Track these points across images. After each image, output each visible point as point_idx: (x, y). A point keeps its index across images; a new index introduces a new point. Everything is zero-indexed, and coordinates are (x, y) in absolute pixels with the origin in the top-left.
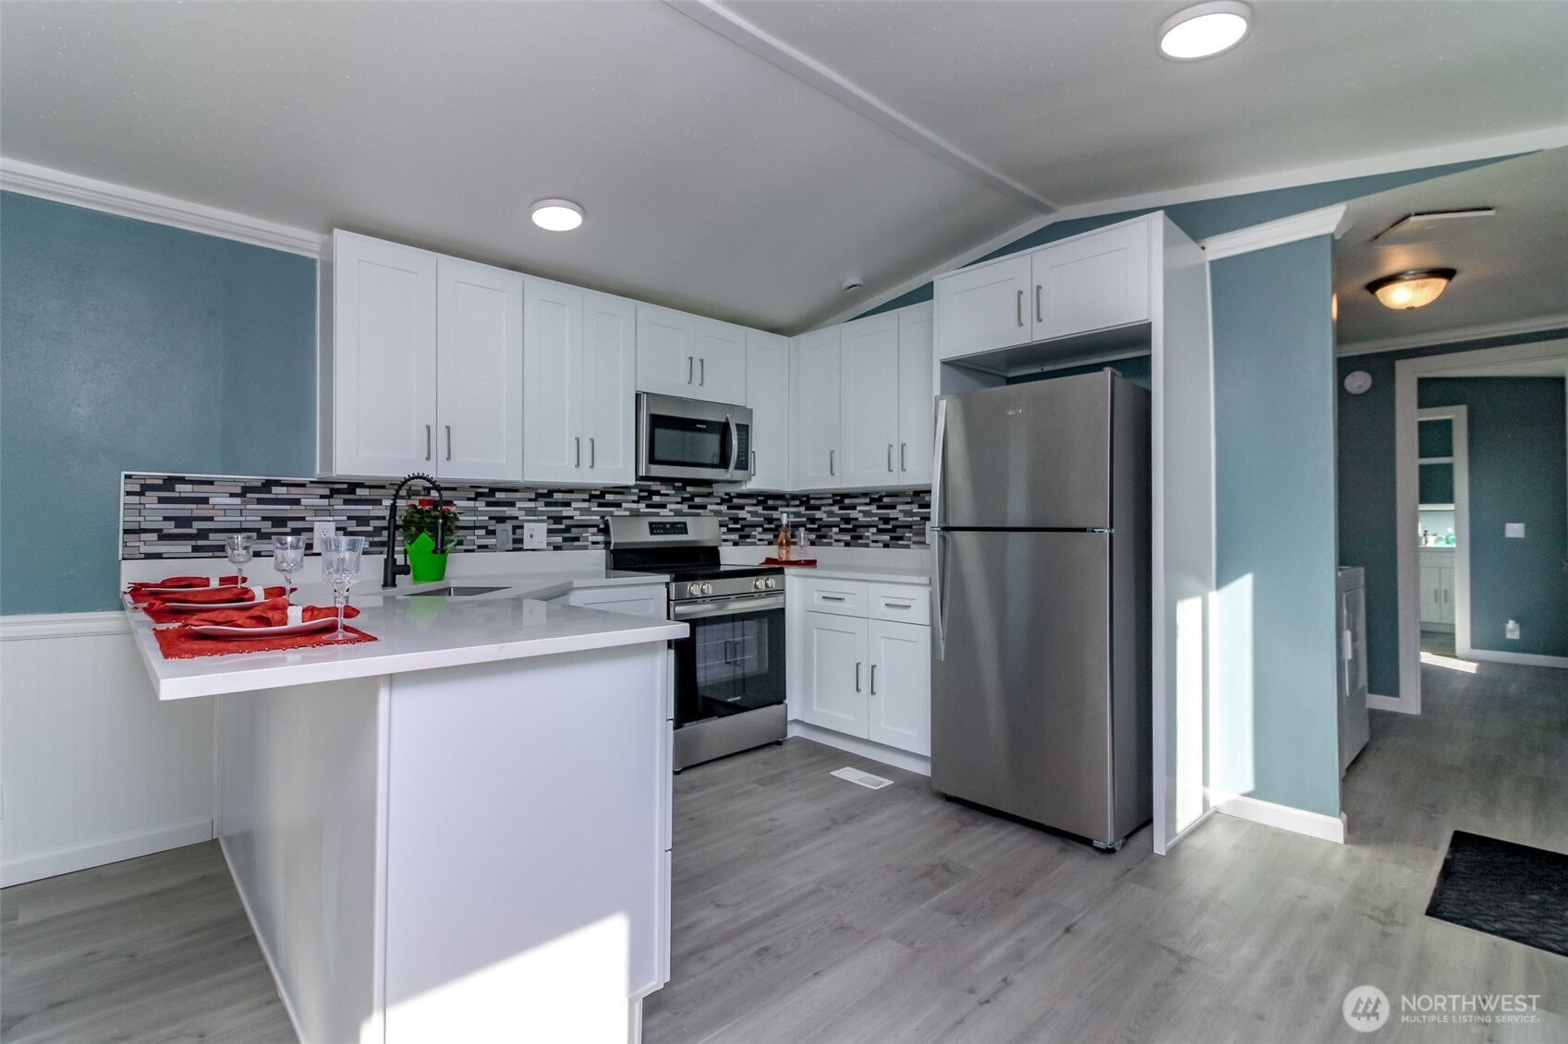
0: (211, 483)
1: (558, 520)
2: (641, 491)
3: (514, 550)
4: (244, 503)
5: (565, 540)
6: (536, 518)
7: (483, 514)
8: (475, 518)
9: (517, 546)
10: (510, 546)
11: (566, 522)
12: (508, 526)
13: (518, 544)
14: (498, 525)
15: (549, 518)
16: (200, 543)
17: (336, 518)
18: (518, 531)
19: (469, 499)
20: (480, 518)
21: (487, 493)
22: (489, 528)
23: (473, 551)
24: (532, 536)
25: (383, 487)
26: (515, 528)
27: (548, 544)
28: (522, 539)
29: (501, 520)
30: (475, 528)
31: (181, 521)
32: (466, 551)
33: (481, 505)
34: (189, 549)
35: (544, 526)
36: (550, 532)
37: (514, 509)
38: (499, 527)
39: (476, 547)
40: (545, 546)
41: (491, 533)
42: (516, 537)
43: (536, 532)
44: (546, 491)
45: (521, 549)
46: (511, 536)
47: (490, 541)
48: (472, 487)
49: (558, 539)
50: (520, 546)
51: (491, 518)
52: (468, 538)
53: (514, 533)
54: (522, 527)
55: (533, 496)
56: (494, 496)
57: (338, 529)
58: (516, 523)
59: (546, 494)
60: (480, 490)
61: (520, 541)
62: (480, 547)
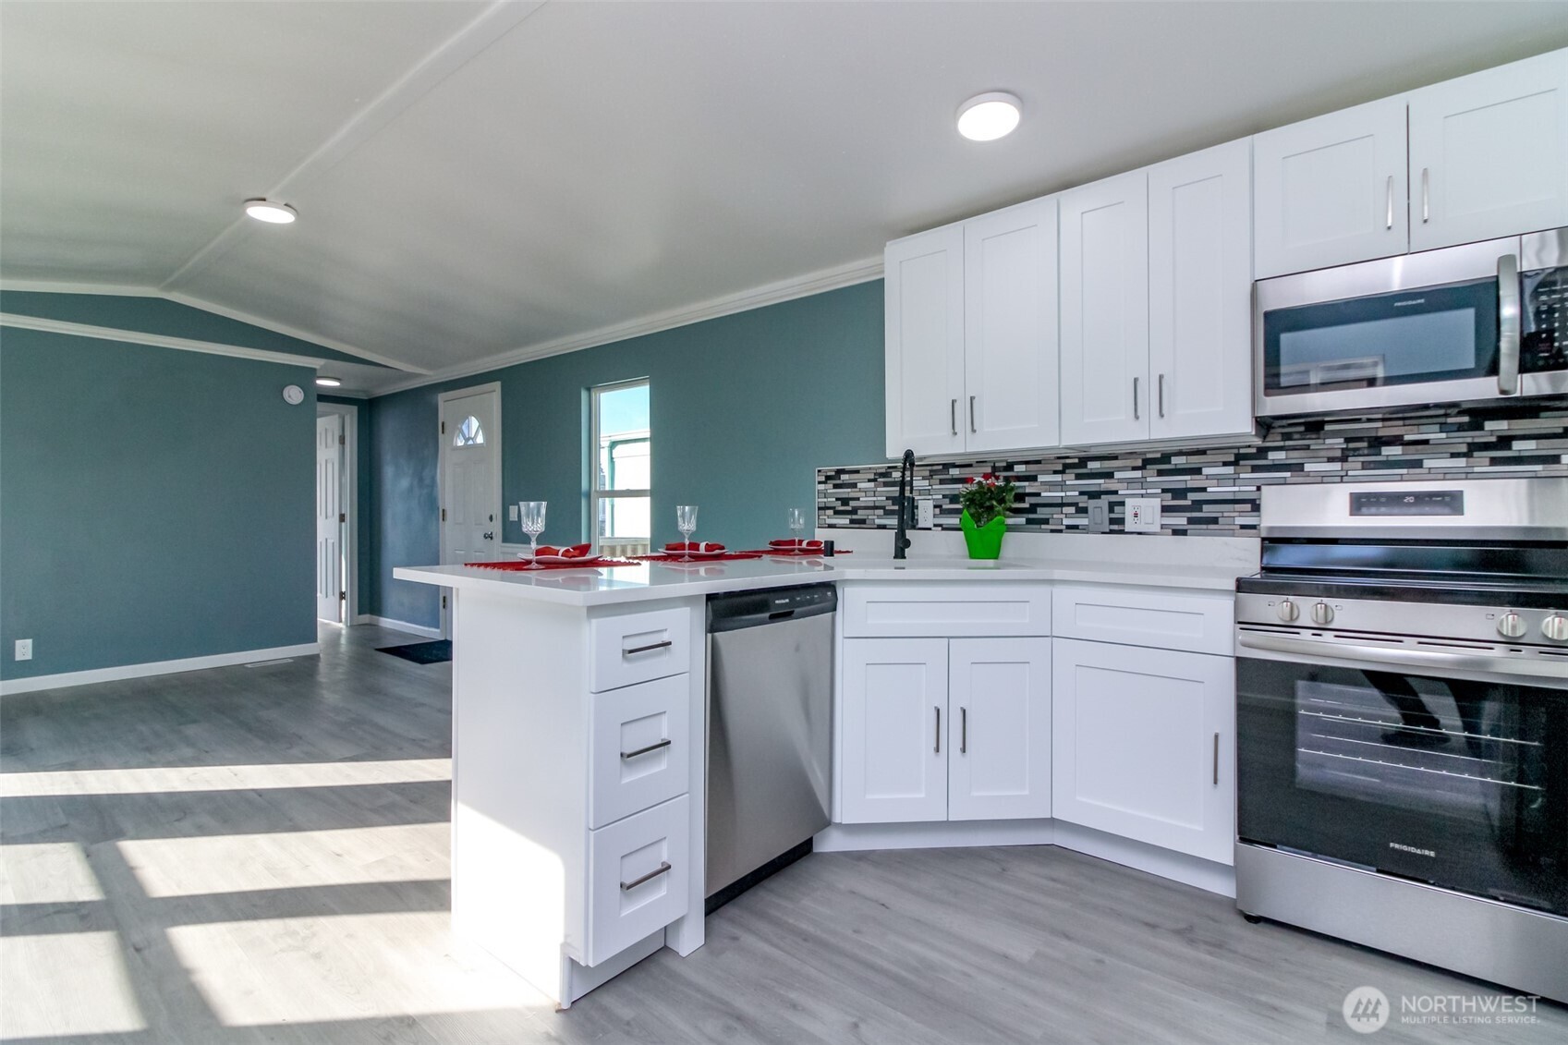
0: (857, 472)
1: (1179, 493)
2: (1348, 440)
3: (1112, 532)
4: (876, 486)
5: (1191, 521)
6: (1144, 492)
7: (1073, 488)
8: (1063, 494)
9: (1115, 527)
10: (1107, 527)
11: (1192, 496)
12: (1105, 500)
13: (1116, 525)
14: (1090, 501)
15: (1164, 491)
16: (854, 517)
17: (934, 497)
18: (1117, 509)
19: (1056, 472)
20: (1068, 494)
21: (1078, 463)
22: (1080, 505)
23: (1060, 531)
24: (1136, 515)
25: (970, 466)
26: (1112, 506)
27: (1163, 526)
28: (1124, 519)
29: (1094, 495)
30: (1062, 505)
31: (845, 501)
32: (1052, 531)
33: (1070, 479)
34: (848, 521)
35: (1156, 503)
36: (1165, 509)
37: (1112, 481)
38: (1092, 504)
39: (1064, 527)
40: (1158, 529)
41: (1082, 511)
42: (1113, 516)
43: (1144, 509)
44: (1159, 455)
45: (1122, 532)
46: (1106, 515)
47: (1082, 521)
48: (1059, 458)
49: (1180, 520)
50: (1121, 528)
51: (1082, 493)
52: (1055, 516)
53: (1111, 510)
54: (1122, 504)
55: (1139, 463)
56: (1086, 467)
57: (935, 507)
58: (1113, 498)
59: (1157, 461)
60: (1068, 461)
61: (1121, 521)
62: (1069, 527)
